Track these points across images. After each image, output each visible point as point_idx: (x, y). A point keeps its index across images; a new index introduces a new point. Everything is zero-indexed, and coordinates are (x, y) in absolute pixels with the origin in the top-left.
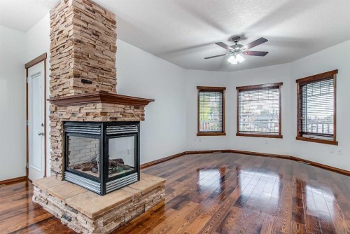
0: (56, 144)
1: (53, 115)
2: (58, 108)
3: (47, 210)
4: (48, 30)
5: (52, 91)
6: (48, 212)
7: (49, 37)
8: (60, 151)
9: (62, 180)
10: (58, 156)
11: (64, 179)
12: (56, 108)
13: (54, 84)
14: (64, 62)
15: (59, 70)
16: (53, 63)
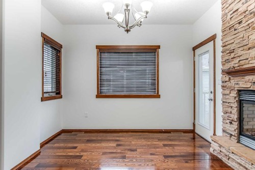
0: (229, 110)
1: (225, 84)
2: (232, 78)
3: (229, 165)
4: (219, 13)
5: (223, 65)
6: (230, 167)
7: (221, 19)
8: (235, 116)
9: (238, 142)
10: (232, 120)
11: (239, 142)
12: (230, 79)
13: (227, 58)
14: (242, 36)
15: (233, 45)
16: (225, 41)
